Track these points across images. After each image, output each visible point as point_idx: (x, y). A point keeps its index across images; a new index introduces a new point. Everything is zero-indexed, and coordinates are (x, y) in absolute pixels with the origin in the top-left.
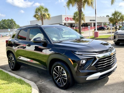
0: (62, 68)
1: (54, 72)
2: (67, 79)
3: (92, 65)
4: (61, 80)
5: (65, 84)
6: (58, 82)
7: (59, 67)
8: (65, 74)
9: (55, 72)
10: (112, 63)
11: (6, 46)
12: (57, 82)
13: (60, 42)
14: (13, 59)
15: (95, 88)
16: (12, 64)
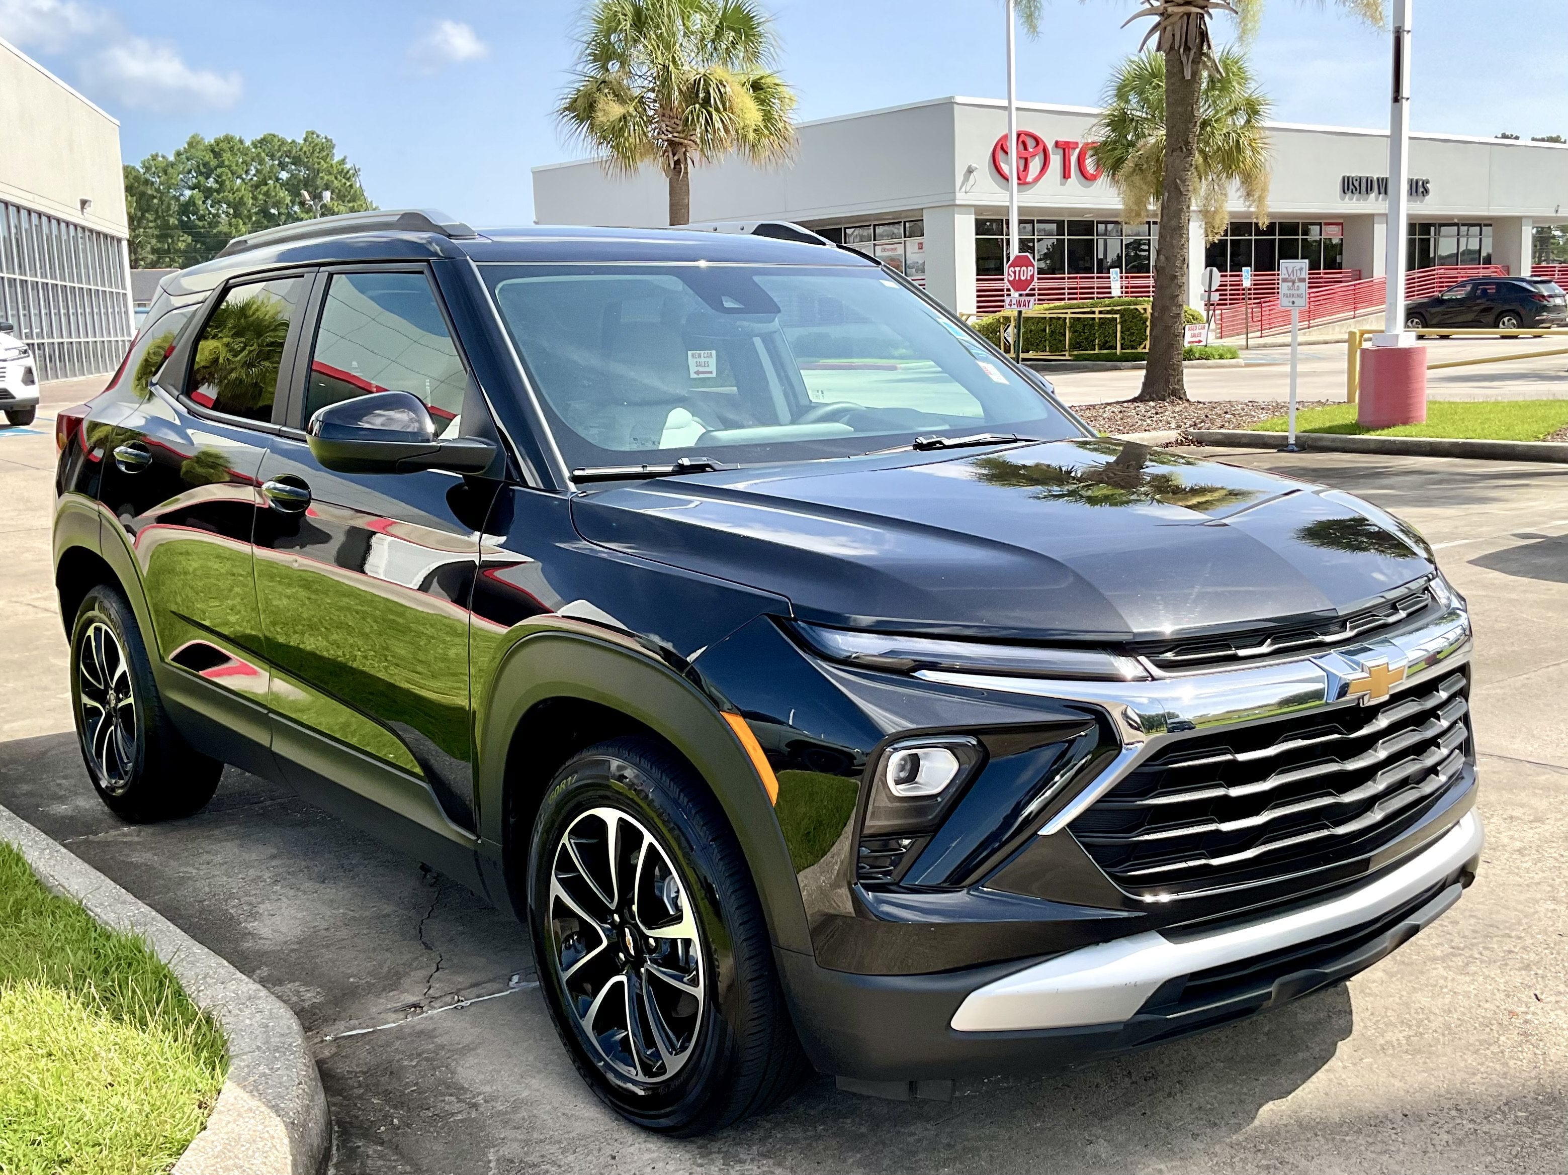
0: (648, 838)
1: (556, 889)
2: (699, 992)
3: (1051, 828)
4: (638, 1000)
5: (674, 1063)
6: (600, 1024)
7: (610, 816)
8: (678, 919)
9: (574, 887)
10: (1376, 815)
11: (61, 489)
12: (587, 1024)
13: (682, 470)
14: (123, 667)
15: (1102, 1148)
16: (116, 731)
